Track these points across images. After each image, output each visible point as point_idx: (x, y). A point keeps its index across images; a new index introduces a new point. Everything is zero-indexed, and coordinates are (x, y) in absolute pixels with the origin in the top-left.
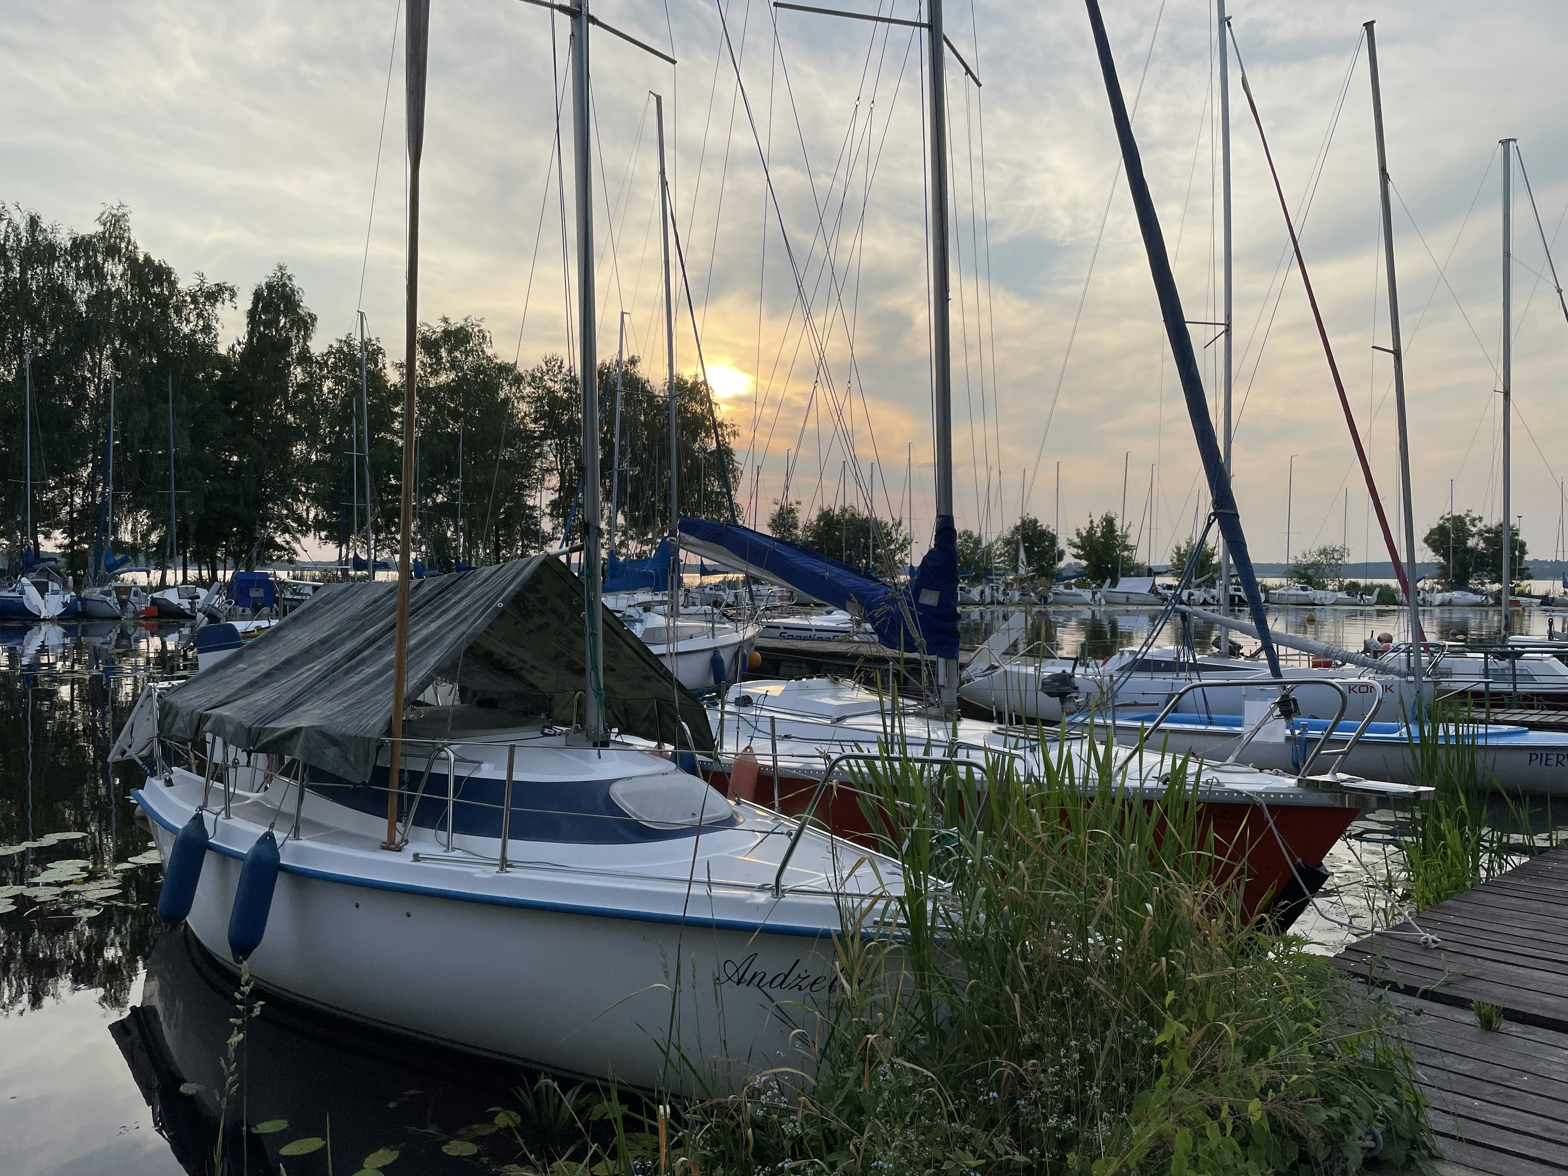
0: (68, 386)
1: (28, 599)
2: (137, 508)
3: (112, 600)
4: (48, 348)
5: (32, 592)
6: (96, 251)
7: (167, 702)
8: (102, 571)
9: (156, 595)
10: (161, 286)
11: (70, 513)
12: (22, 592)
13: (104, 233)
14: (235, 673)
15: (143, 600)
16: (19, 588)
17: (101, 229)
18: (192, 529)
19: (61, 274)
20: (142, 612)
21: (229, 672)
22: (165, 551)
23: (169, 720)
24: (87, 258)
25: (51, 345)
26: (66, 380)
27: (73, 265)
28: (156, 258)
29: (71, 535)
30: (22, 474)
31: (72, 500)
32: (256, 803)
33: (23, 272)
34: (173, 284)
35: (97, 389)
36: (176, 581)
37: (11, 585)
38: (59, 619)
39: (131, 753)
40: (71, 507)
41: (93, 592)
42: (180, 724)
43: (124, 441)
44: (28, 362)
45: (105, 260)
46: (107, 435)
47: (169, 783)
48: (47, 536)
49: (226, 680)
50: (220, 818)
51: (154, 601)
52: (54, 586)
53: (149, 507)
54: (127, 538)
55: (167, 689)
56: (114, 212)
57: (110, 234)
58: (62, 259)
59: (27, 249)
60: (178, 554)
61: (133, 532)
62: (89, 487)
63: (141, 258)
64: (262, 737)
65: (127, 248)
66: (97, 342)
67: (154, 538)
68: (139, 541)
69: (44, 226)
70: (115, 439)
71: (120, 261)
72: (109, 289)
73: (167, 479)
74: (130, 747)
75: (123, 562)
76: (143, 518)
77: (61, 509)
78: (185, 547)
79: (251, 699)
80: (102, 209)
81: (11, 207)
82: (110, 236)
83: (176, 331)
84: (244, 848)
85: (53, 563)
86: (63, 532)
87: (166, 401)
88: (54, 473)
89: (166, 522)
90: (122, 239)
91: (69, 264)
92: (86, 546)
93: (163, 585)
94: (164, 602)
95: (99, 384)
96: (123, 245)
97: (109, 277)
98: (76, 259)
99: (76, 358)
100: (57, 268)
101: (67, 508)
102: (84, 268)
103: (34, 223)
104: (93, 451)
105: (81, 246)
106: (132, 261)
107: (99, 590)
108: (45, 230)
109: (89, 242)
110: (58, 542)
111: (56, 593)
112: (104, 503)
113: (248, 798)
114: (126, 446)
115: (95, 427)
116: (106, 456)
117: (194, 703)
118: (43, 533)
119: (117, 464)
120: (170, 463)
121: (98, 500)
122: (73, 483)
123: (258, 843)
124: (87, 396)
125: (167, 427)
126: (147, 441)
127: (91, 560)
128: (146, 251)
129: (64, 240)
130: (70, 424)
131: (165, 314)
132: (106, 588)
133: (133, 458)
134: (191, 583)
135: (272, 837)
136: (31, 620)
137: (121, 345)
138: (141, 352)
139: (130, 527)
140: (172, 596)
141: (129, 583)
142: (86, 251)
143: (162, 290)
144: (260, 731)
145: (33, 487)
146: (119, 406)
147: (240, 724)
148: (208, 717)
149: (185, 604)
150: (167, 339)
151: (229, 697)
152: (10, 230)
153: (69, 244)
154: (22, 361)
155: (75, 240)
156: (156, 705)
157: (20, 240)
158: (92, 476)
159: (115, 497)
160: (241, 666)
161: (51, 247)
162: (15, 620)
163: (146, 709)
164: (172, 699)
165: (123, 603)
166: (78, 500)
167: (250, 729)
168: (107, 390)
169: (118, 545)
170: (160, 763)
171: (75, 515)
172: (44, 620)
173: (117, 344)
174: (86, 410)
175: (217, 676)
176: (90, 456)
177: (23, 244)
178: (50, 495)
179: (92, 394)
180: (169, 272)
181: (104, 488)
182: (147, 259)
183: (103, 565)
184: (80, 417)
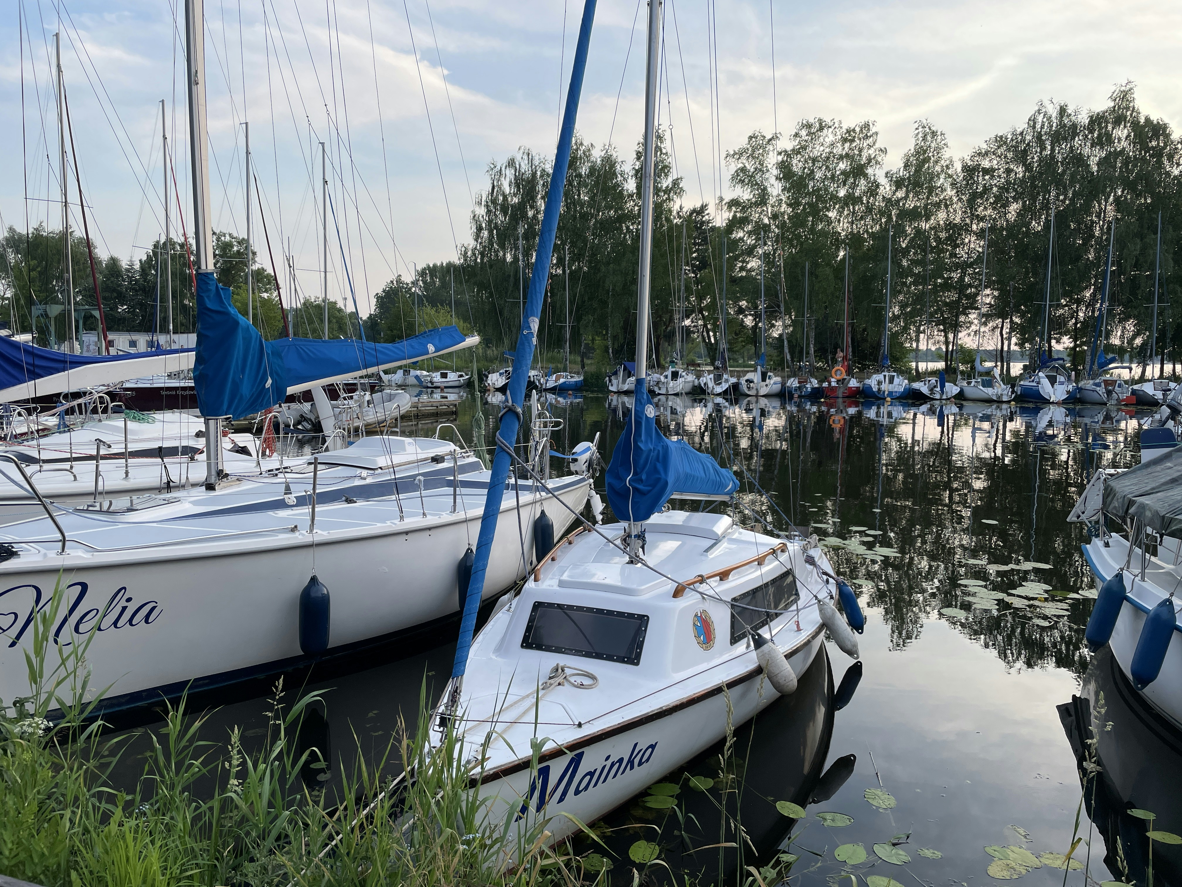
0: (1079, 229)
1: (1043, 388)
2: (1127, 319)
3: (1101, 390)
4: (1067, 202)
5: (1045, 382)
6: (1107, 122)
7: (1109, 486)
8: (1095, 367)
9: (1136, 387)
10: (1158, 139)
11: (1076, 324)
12: (1038, 383)
13: (1115, 107)
14: (1163, 470)
15: (1125, 391)
16: (1037, 380)
17: (1112, 104)
18: (1169, 335)
19: (1081, 145)
20: (1123, 400)
21: (1158, 468)
22: (1146, 352)
23: (1110, 499)
24: (1101, 129)
25: (1070, 200)
26: (1079, 224)
27: (1089, 137)
28: (1154, 118)
29: (1075, 341)
30: (1043, 298)
31: (1077, 315)
32: (1168, 574)
33: (1053, 150)
34: (1167, 136)
35: (1101, 229)
36: (1153, 376)
37: (1030, 377)
38: (1065, 402)
39: (1083, 517)
40: (1076, 319)
41: (1087, 384)
42: (1116, 504)
43: (1119, 265)
44: (1053, 215)
45: (1113, 129)
46: (1106, 264)
47: (1107, 545)
48: (1058, 341)
49: (1156, 474)
50: (1137, 579)
51: (1134, 392)
52: (1060, 378)
53: (1135, 317)
54: (1116, 341)
55: (1111, 475)
56: (1123, 88)
57: (1119, 107)
58: (1082, 134)
59: (1056, 131)
60: (1156, 355)
61: (1122, 337)
62: (1090, 304)
63: (1142, 121)
64: (1172, 525)
65: (1131, 115)
66: (1103, 192)
67: (1138, 341)
68: (1126, 344)
69: (1069, 111)
70: (1112, 266)
71: (1125, 127)
72: (1116, 149)
73: (1151, 293)
74: (1083, 513)
75: (1112, 361)
76: (1130, 326)
77: (1068, 321)
78: (1163, 348)
79: (1170, 493)
80: (1113, 88)
81: (1046, 103)
82: (1119, 108)
83: (1168, 174)
84: (1151, 606)
85: (1061, 362)
86: (1070, 338)
87: (1156, 233)
88: (1065, 295)
89: (1149, 328)
90: (1128, 108)
91: (1087, 136)
92: (1086, 348)
93: (1142, 379)
94: (1141, 393)
95: (1103, 226)
96: (1129, 113)
97: (1116, 141)
98: (1091, 132)
99: (1087, 209)
100: (1077, 142)
101: (1074, 321)
102: (1097, 138)
103: (1063, 111)
104: (1095, 276)
105: (1097, 120)
106: (1135, 124)
107: (1091, 382)
108: (1070, 115)
109: (1102, 117)
110: (1066, 346)
111: (1062, 383)
112: (1101, 315)
113: (1163, 568)
114: (1121, 271)
115: (1098, 258)
116: (1104, 279)
117: (1127, 490)
118: (1055, 338)
119: (1112, 284)
120: (1155, 282)
121: (1097, 314)
122: (1079, 302)
123: (1159, 605)
124: (1093, 236)
125: (1155, 254)
126: (1137, 266)
127: (1088, 359)
128: (1147, 114)
129: (1083, 119)
130: (1079, 258)
131: (1160, 163)
132: (1097, 381)
133: (1126, 280)
134: (1166, 378)
135: (1171, 603)
136: (1044, 402)
137: (1123, 192)
138: (1137, 196)
139: (1119, 334)
140: (1148, 389)
141: (1115, 378)
142: (1099, 124)
143: (1158, 143)
144: (1171, 520)
145: (1050, 306)
146: (1117, 240)
147: (1157, 512)
148: (1134, 502)
149: (1159, 395)
150: (1160, 181)
151: (1153, 489)
152: (1045, 120)
153: (1087, 122)
154: (1048, 215)
155: (1092, 117)
156: (1102, 487)
157: (1052, 126)
158: (1094, 295)
159: (1110, 311)
160: (1169, 464)
161: (1074, 126)
162: (1030, 402)
163: (1096, 487)
164: (1113, 483)
165: (1109, 393)
166: (1081, 314)
167: (1163, 517)
168: (1109, 228)
169: (1110, 348)
170: (1103, 529)
171: (1079, 325)
172: (1053, 403)
173: (1119, 192)
174: (1092, 246)
175: (1149, 470)
176: (1093, 281)
177: (1054, 128)
178: (1061, 311)
179: (1097, 233)
180: (1165, 127)
181: (1101, 305)
182: (1147, 120)
183: (1096, 363)
184: (1087, 251)
